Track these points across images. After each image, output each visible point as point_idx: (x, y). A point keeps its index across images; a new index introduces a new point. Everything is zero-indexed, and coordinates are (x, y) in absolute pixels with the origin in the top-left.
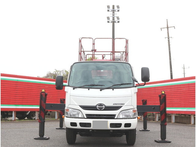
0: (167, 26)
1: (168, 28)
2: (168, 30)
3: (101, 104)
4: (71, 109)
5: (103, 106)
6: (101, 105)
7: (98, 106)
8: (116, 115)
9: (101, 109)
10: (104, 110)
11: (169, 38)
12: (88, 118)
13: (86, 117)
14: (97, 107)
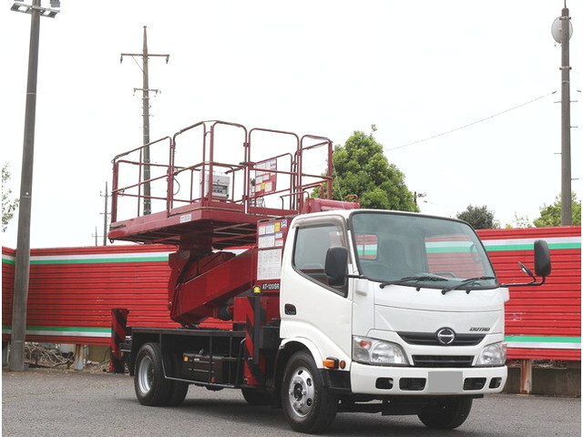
0: (145, 50)
1: (145, 56)
2: (145, 63)
3: (446, 328)
4: (376, 341)
5: (451, 334)
6: (447, 330)
7: (441, 333)
8: (473, 357)
9: (445, 342)
10: (453, 344)
11: (146, 93)
12: (417, 365)
13: (412, 364)
14: (439, 335)
